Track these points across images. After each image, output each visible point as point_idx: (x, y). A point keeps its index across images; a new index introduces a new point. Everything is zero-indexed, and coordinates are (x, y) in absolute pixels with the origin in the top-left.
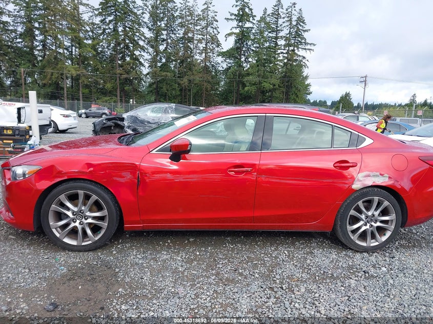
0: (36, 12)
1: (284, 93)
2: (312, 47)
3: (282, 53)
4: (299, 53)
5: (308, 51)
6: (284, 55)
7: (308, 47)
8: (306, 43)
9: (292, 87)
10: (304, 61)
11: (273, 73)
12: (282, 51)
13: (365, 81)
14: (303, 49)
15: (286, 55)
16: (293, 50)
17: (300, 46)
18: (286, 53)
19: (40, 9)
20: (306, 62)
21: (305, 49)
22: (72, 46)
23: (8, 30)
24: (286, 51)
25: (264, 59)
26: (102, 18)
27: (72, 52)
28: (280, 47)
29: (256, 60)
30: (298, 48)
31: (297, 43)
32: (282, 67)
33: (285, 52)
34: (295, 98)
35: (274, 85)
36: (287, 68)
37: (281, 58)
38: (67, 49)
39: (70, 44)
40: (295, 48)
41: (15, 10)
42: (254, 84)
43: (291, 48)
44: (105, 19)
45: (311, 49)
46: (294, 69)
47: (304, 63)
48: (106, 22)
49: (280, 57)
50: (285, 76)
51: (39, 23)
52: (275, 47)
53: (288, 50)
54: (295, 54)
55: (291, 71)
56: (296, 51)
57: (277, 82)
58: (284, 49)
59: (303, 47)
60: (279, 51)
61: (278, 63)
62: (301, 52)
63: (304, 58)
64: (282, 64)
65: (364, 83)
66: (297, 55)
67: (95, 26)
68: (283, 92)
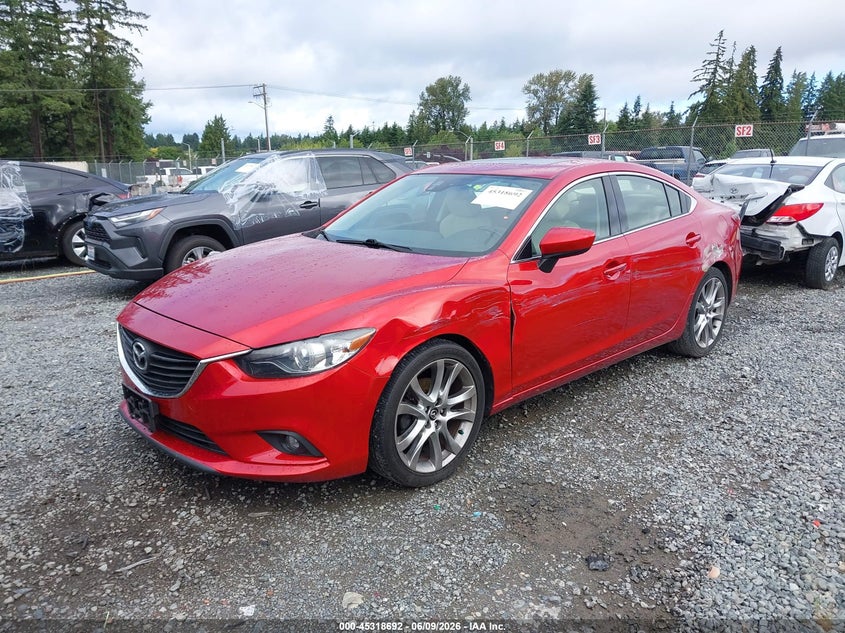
1: (98, 122)
2: (141, 21)
3: (75, 30)
4: (114, 33)
5: (135, 30)
6: (81, 36)
7: (133, 20)
8: (127, 12)
9: (114, 108)
10: (129, 51)
11: (63, 76)
12: (74, 25)
13: (264, 94)
14: (122, 23)
15: (86, 37)
16: (101, 26)
17: (113, 17)
18: (85, 32)
20: (135, 53)
21: (128, 24)
24: (84, 27)
25: (34, 44)
28: (66, 16)
29: (11, 45)
30: (111, 21)
31: (106, 9)
32: (83, 63)
33: (80, 28)
34: (125, 130)
35: (72, 103)
36: (94, 66)
37: (76, 43)
40: (105, 22)
42: (20, 102)
43: (95, 21)
45: (141, 26)
46: (110, 69)
47: (131, 54)
49: (72, 40)
50: (91, 84)
52: (55, 15)
53: (89, 25)
54: (106, 33)
55: (104, 71)
56: (107, 28)
57: (79, 96)
58: (79, 23)
59: (122, 20)
60: (68, 26)
61: (69, 52)
62: (118, 31)
63: (128, 43)
64: (80, 56)
65: (262, 98)
66: (111, 36)
68: (96, 120)
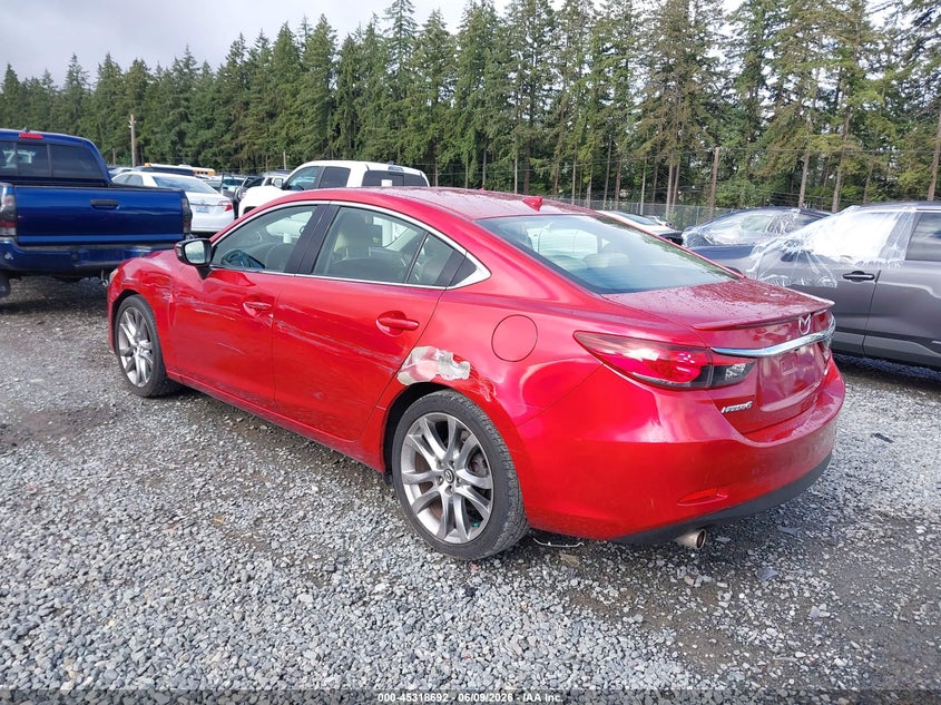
0: (776, 28)
19: (783, 21)
22: (839, 90)
23: (715, 74)
26: (920, 15)
27: (836, 103)
38: (826, 98)
39: (834, 88)
41: (734, 31)
44: (927, 15)
48: (929, 22)
51: (776, 50)
67: (899, 37)
